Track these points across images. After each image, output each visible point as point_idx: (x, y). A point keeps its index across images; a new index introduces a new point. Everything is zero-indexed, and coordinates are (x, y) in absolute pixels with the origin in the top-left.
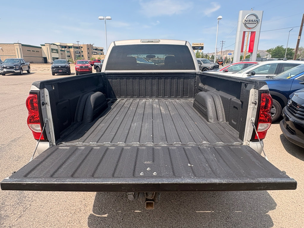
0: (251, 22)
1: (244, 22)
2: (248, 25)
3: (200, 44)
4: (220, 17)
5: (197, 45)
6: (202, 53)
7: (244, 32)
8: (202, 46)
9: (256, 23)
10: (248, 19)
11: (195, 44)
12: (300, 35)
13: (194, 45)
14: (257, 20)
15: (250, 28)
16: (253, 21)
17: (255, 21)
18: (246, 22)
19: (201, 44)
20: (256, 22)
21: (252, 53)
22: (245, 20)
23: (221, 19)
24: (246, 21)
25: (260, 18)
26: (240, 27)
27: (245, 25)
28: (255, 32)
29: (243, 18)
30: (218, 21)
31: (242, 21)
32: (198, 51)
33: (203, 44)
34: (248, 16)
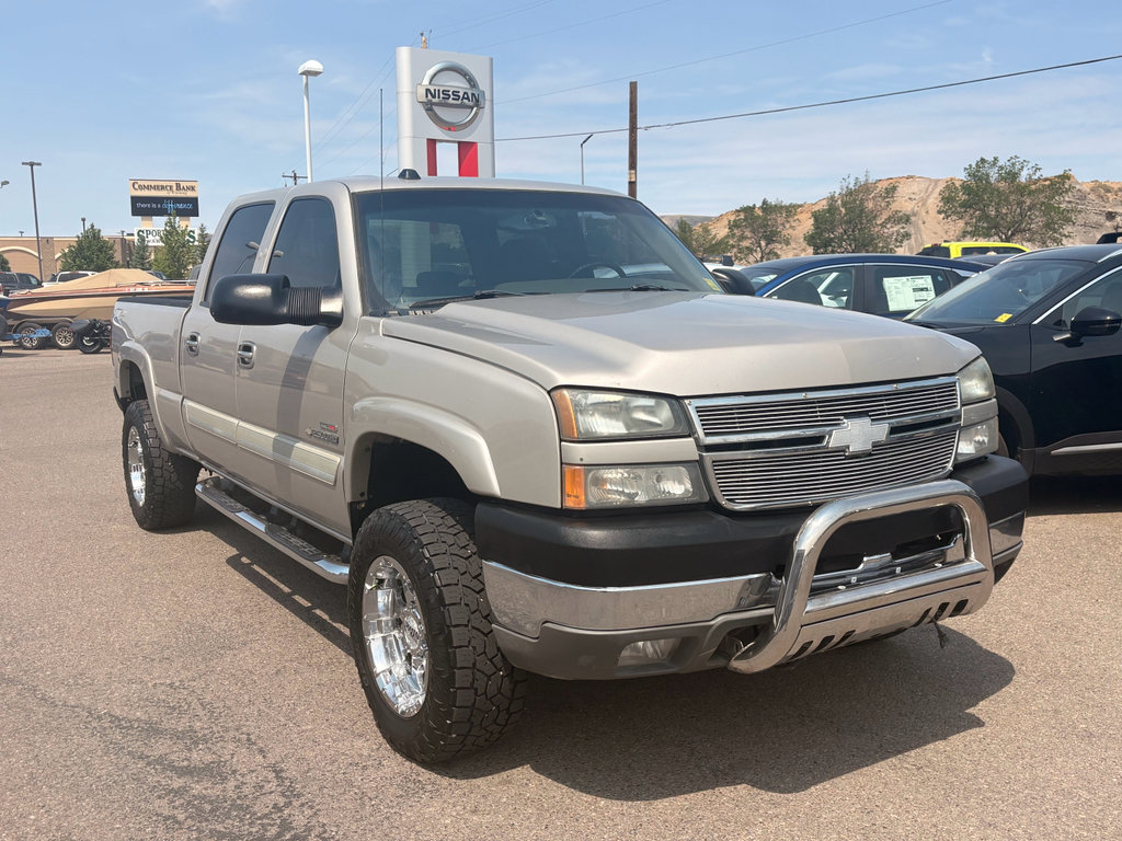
0: (450, 101)
1: (424, 100)
3: (174, 184)
4: (313, 65)
5: (156, 188)
7: (432, 143)
8: (190, 194)
9: (472, 108)
10: (437, 88)
11: (146, 184)
12: (633, 165)
13: (141, 188)
14: (473, 94)
15: (451, 127)
16: (461, 94)
17: (468, 98)
18: (434, 100)
19: (182, 184)
20: (471, 104)
22: (428, 90)
23: (320, 73)
24: (434, 97)
25: (483, 85)
26: (411, 121)
27: (429, 108)
28: (472, 145)
29: (416, 83)
30: (305, 81)
31: (414, 93)
32: (170, 223)
33: (193, 188)
34: (435, 75)
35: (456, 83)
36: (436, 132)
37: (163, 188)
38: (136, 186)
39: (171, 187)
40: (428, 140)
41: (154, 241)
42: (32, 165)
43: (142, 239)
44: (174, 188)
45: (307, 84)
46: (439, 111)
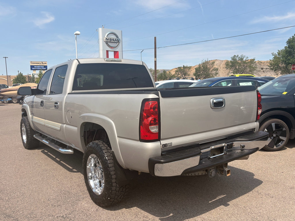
0: (112, 41)
1: (106, 41)
3: (41, 62)
4: (78, 32)
8: (45, 65)
9: (117, 43)
10: (109, 38)
11: (34, 62)
12: (155, 57)
13: (33, 63)
14: (117, 40)
15: (112, 48)
16: (114, 39)
17: (116, 40)
18: (108, 41)
19: (43, 62)
20: (117, 42)
22: (106, 38)
23: (79, 34)
24: (108, 40)
25: (120, 37)
26: (102, 46)
27: (107, 43)
28: (117, 52)
29: (103, 37)
30: (76, 36)
31: (103, 39)
32: (40, 72)
33: (46, 63)
34: (108, 35)
35: (113, 37)
37: (38, 63)
38: (32, 63)
40: (106, 51)
41: (36, 76)
42: (6, 58)
44: (41, 63)
46: (109, 43)
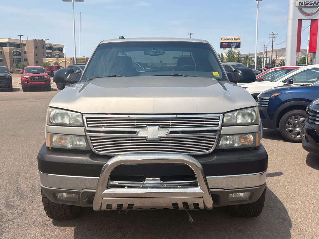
0: (309, 5)
1: (299, 6)
2: (304, 10)
3: (233, 38)
5: (228, 39)
6: (238, 54)
7: (300, 21)
8: (238, 41)
9: (317, 7)
10: (304, 1)
11: (225, 38)
13: (224, 39)
15: (308, 15)
16: (313, 3)
17: (316, 4)
18: (302, 6)
19: (236, 38)
21: (315, 53)
22: (300, 2)
24: (302, 4)
26: (292, 14)
27: (300, 8)
28: (316, 20)
30: (257, 3)
31: (295, 4)
32: (230, 50)
33: (239, 39)
36: (302, 17)
37: (230, 39)
38: (222, 39)
39: (233, 39)
40: (299, 20)
41: (225, 56)
43: (222, 55)
45: (258, 4)
46: (304, 9)
